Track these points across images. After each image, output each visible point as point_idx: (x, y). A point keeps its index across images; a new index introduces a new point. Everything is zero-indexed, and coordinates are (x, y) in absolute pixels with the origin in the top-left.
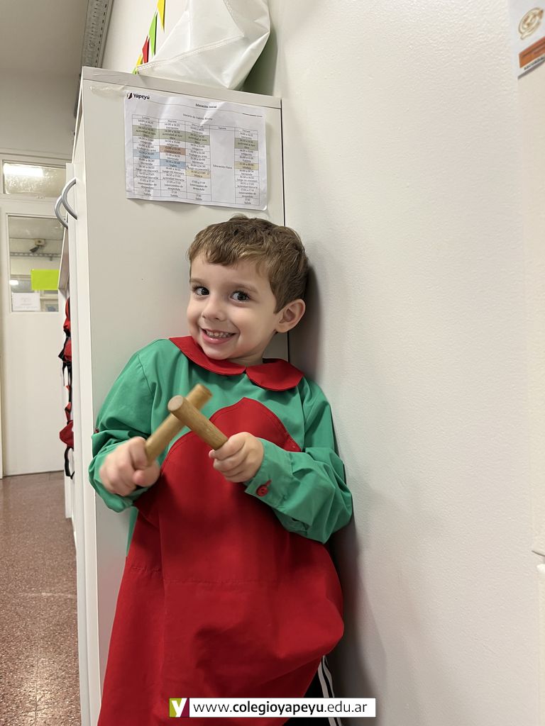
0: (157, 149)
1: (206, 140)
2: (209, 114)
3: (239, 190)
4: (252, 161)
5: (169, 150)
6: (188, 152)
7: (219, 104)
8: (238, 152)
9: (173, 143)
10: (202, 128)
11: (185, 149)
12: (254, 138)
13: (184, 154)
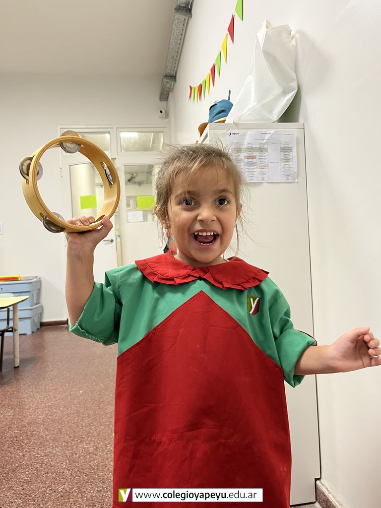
0: (243, 157)
1: (266, 150)
2: (267, 136)
3: (283, 173)
4: (289, 157)
5: (249, 157)
6: (257, 157)
7: (272, 131)
8: (282, 154)
9: (250, 154)
10: (264, 144)
11: (256, 156)
12: (290, 146)
13: (256, 158)
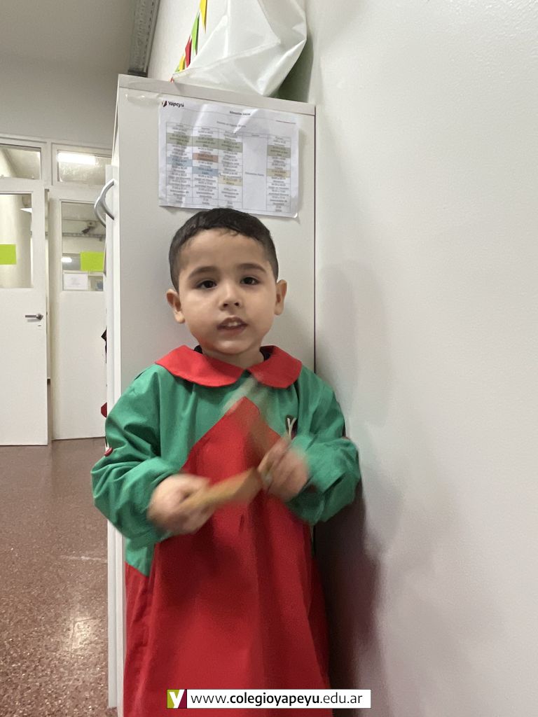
0: (190, 156)
1: (239, 148)
2: (242, 121)
3: (270, 197)
4: (284, 169)
5: (201, 157)
6: (220, 159)
7: (253, 111)
8: (271, 160)
9: (206, 150)
10: (236, 135)
11: (217, 157)
12: (287, 145)
13: (217, 162)
